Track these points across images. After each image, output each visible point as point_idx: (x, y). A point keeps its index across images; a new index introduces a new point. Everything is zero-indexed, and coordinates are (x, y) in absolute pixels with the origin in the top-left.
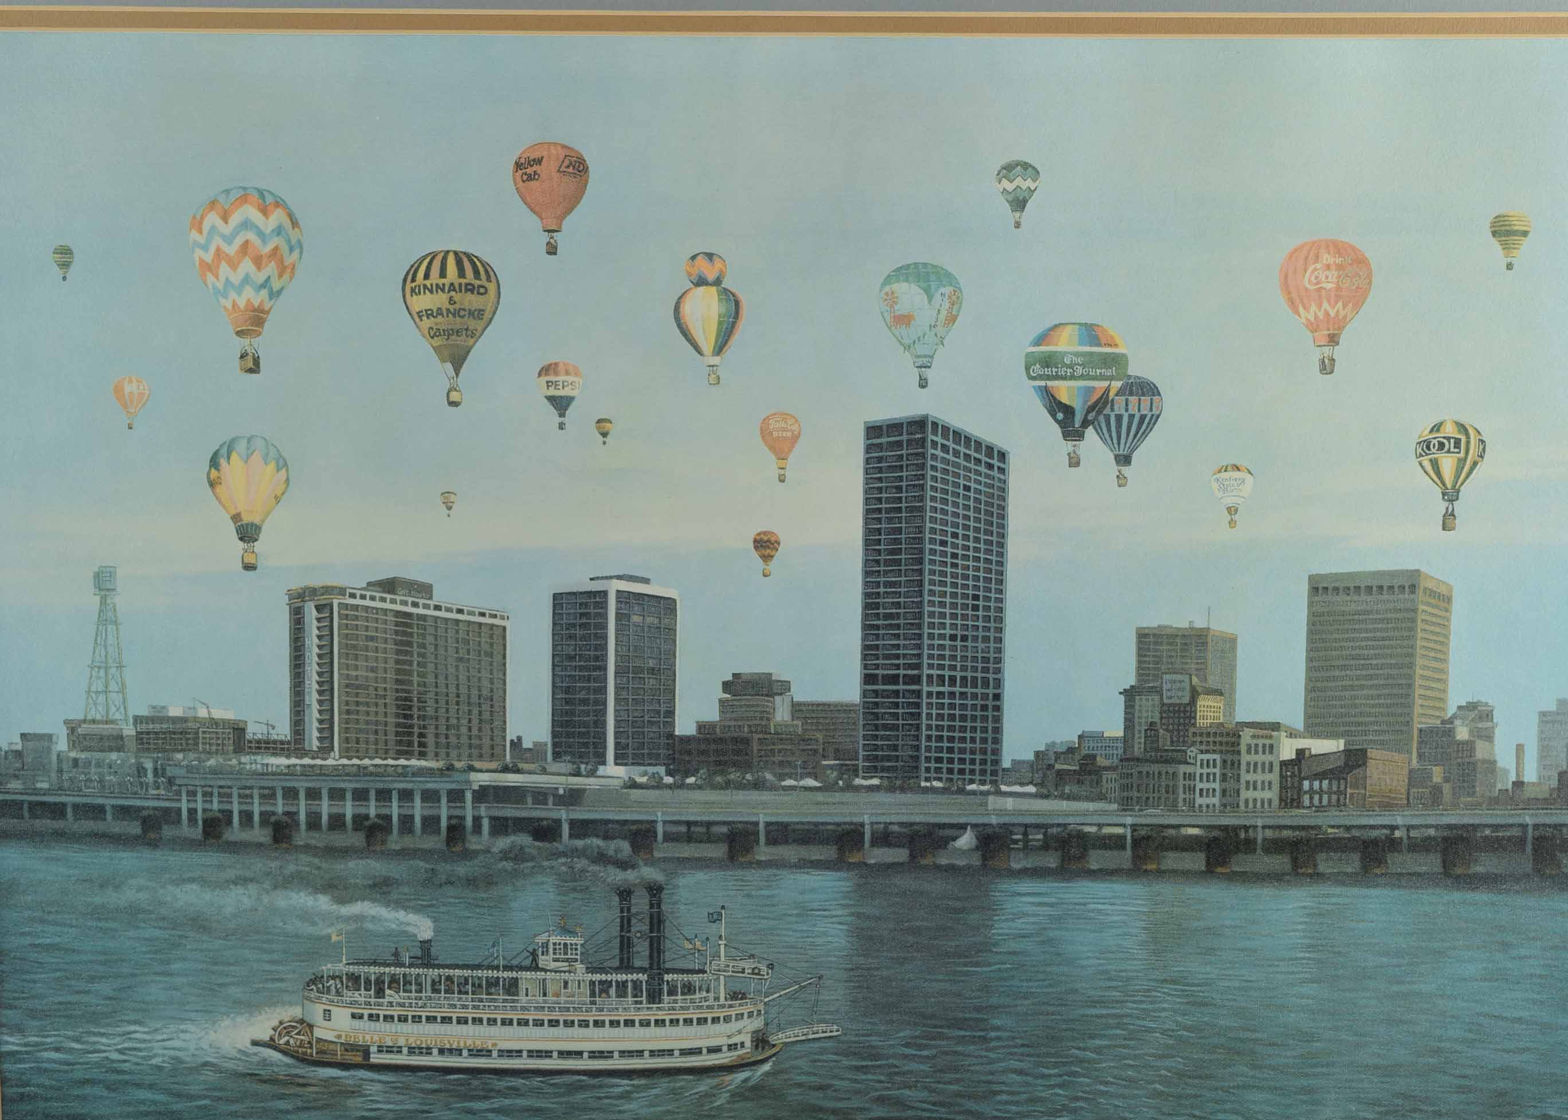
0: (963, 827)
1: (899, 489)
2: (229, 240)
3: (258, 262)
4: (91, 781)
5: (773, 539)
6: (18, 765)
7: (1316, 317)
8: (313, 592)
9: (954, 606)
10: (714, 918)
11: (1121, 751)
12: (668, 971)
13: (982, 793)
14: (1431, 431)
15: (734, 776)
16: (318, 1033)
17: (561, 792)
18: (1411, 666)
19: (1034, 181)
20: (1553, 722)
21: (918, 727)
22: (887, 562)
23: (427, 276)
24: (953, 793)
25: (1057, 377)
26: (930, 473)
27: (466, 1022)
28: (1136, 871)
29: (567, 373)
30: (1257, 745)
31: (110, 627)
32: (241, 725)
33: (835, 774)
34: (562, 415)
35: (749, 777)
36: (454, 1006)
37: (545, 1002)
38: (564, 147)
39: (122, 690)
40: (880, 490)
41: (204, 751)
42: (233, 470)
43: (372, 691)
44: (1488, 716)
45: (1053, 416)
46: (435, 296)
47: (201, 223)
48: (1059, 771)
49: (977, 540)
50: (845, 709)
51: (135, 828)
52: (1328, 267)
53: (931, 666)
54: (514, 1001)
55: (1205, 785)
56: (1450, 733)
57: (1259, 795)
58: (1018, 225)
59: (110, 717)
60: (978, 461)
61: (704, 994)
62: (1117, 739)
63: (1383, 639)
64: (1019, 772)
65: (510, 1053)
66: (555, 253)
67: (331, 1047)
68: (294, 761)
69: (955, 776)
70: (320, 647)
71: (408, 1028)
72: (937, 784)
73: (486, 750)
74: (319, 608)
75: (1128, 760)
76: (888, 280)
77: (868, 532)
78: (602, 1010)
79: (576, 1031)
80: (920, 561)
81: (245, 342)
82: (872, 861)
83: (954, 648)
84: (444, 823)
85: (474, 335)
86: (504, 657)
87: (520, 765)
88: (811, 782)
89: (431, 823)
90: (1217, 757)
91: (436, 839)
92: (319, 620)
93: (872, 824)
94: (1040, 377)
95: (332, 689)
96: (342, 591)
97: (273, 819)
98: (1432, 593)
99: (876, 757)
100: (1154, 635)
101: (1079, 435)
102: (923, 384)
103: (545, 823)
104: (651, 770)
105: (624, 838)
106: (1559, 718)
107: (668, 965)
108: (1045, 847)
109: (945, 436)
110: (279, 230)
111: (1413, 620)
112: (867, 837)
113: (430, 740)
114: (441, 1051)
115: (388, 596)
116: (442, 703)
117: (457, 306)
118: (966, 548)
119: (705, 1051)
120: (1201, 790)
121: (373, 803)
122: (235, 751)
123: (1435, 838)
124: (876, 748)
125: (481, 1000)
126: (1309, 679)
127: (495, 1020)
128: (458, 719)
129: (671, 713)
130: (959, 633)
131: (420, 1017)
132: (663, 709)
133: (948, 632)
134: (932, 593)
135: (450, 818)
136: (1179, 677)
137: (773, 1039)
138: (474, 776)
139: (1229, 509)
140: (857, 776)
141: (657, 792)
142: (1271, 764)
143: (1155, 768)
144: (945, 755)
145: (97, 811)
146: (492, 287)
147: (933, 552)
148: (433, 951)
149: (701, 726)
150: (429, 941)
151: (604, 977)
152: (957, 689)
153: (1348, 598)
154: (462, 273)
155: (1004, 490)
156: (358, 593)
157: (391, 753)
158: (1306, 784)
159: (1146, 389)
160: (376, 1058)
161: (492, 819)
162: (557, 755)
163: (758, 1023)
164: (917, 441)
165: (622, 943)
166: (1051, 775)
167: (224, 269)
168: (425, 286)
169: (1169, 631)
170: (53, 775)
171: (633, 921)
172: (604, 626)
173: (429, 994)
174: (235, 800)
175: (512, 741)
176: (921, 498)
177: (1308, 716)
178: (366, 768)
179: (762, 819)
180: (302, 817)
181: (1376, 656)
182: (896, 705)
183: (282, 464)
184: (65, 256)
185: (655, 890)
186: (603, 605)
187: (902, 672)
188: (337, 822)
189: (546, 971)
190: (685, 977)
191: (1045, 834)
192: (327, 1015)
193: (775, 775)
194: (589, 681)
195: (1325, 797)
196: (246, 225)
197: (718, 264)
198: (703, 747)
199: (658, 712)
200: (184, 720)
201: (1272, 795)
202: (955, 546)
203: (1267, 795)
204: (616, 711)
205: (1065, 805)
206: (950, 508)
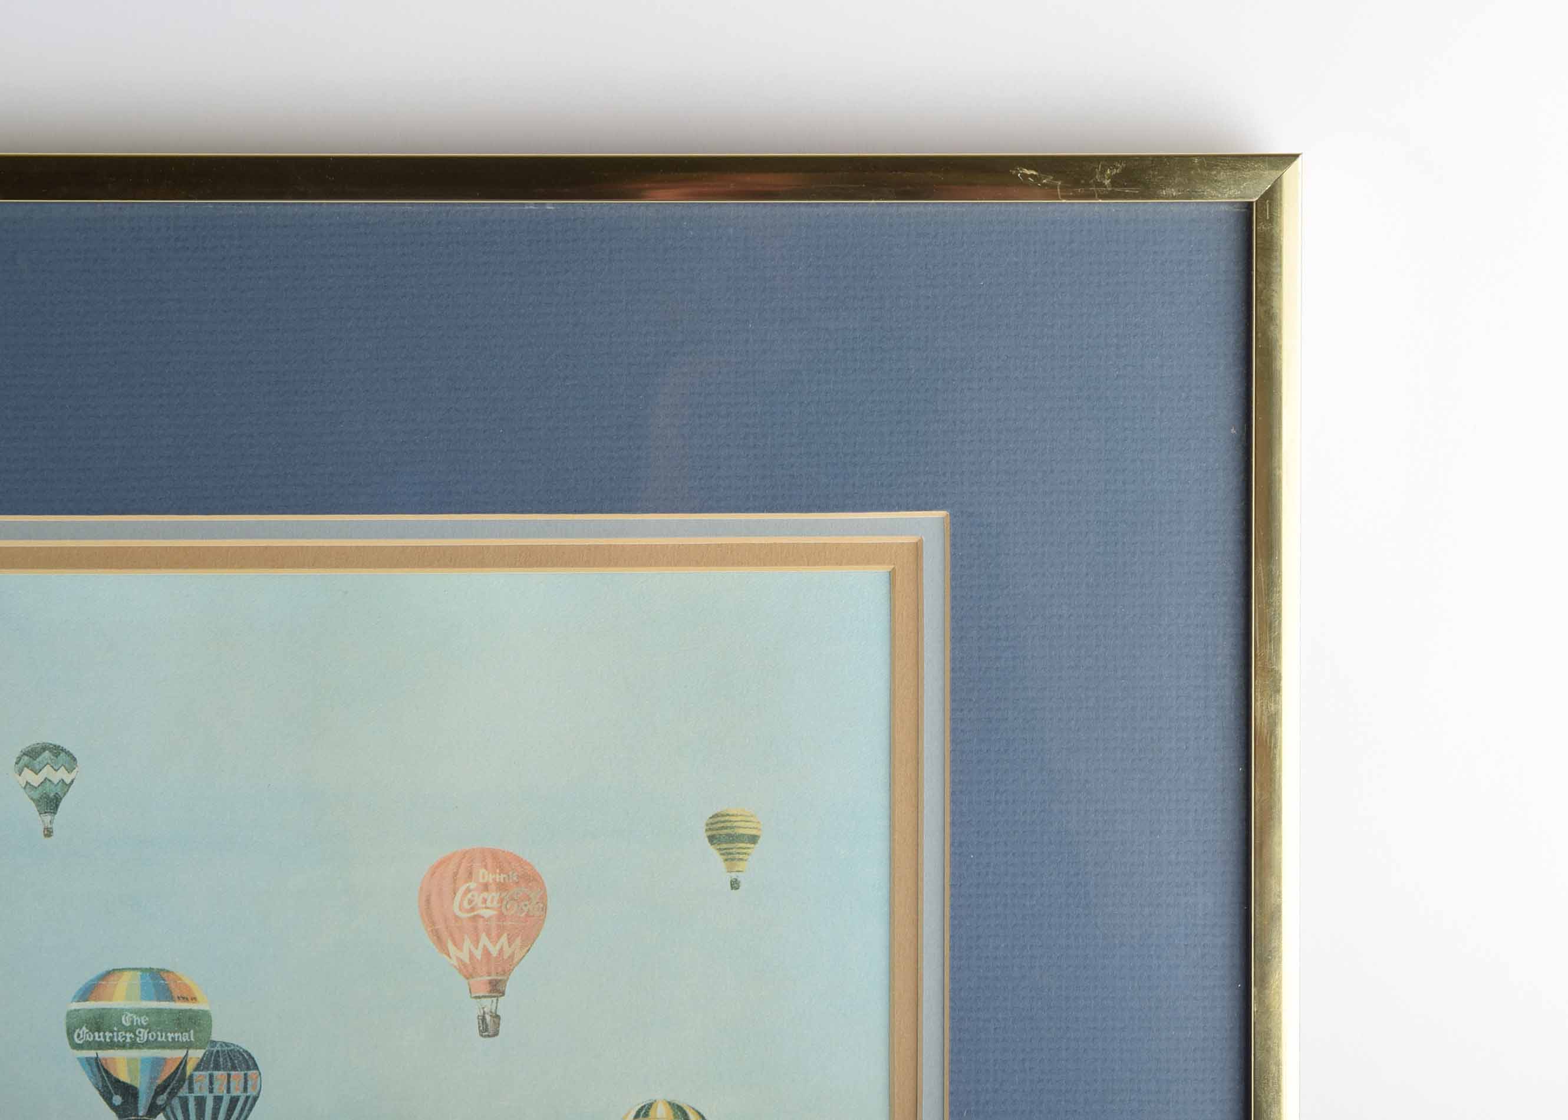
7: (472, 956)
14: (637, 1116)
19: (70, 770)
25: (112, 1045)
45: (108, 1099)
52: (486, 887)
58: (48, 833)
94: (88, 1045)
159: (236, 1060)
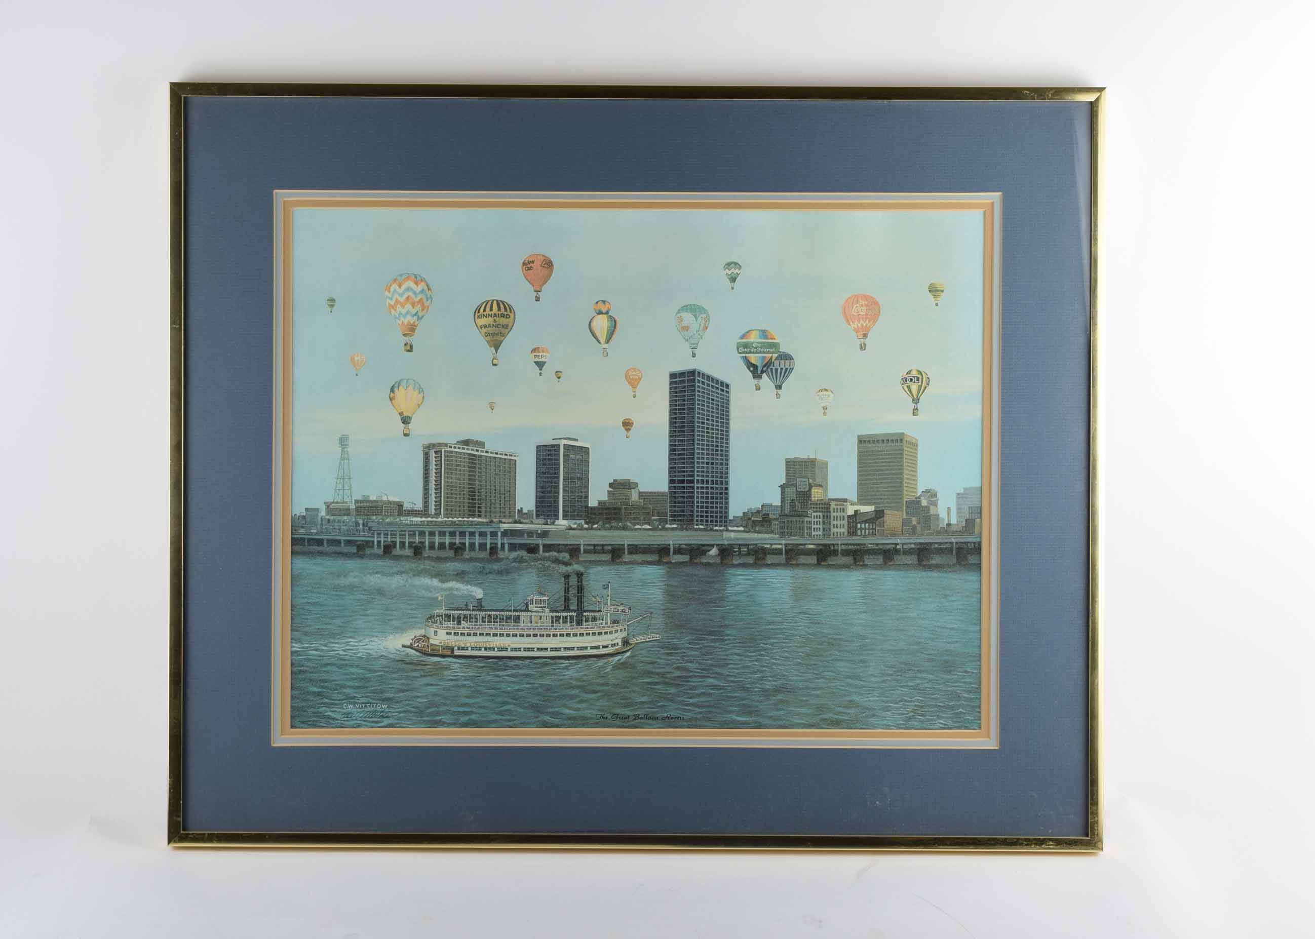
0: (712, 546)
1: (684, 400)
2: (401, 295)
3: (413, 305)
4: (335, 529)
5: (631, 422)
6: (304, 522)
7: (858, 326)
8: (434, 445)
9: (708, 450)
10: (605, 587)
11: (780, 512)
12: (586, 611)
13: (721, 530)
14: (907, 374)
15: (614, 524)
16: (432, 641)
17: (539, 532)
18: (902, 474)
19: (739, 270)
20: (962, 497)
21: (693, 502)
22: (679, 431)
23: (484, 311)
24: (708, 531)
25: (750, 353)
26: (697, 393)
27: (497, 636)
28: (787, 564)
29: (543, 352)
30: (837, 509)
31: (345, 461)
32: (402, 504)
33: (657, 523)
34: (541, 370)
35: (620, 524)
36: (492, 628)
37: (531, 626)
38: (543, 256)
39: (350, 489)
40: (676, 401)
41: (385, 515)
42: (400, 393)
43: (458, 489)
44: (935, 495)
45: (749, 369)
46: (488, 319)
47: (389, 288)
48: (753, 521)
49: (717, 422)
50: (661, 494)
51: (354, 550)
52: (862, 305)
53: (698, 476)
54: (518, 626)
55: (816, 526)
56: (919, 503)
57: (839, 530)
59: (345, 500)
60: (717, 388)
61: (601, 621)
62: (777, 507)
63: (889, 462)
64: (737, 521)
65: (515, 649)
66: (539, 301)
67: (437, 647)
68: (424, 519)
69: (709, 523)
70: (436, 469)
71: (472, 638)
72: (701, 527)
73: (507, 514)
74: (436, 452)
75: (782, 515)
76: (679, 312)
77: (671, 418)
78: (556, 629)
79: (545, 639)
80: (693, 431)
81: (407, 339)
82: (673, 561)
83: (708, 468)
84: (488, 546)
85: (504, 335)
86: (515, 473)
87: (522, 520)
88: (647, 527)
89: (483, 546)
90: (821, 514)
91: (484, 553)
92: (436, 457)
93: (673, 544)
94: (743, 353)
95: (441, 488)
96: (446, 445)
97: (414, 545)
98: (910, 443)
99: (675, 515)
100: (794, 462)
101: (760, 377)
102: (694, 355)
103: (532, 546)
104: (578, 522)
105: (566, 552)
106: (964, 496)
107: (585, 609)
108: (748, 554)
109: (703, 377)
110: (422, 291)
111: (902, 454)
112: (672, 550)
113: (483, 509)
114: (486, 649)
115: (466, 447)
116: (488, 493)
117: (497, 323)
118: (713, 425)
119: (601, 647)
120: (814, 529)
121: (458, 537)
122: (398, 515)
123: (913, 549)
124: (675, 511)
125: (503, 625)
126: (859, 480)
127: (509, 634)
128: (495, 500)
129: (587, 497)
130: (710, 461)
131: (477, 633)
132: (583, 495)
133: (705, 461)
134: (698, 444)
135: (491, 544)
136: (803, 480)
137: (631, 641)
138: (502, 525)
139: (823, 408)
140: (667, 523)
141: (580, 531)
142: (844, 517)
143: (794, 519)
144: (704, 514)
145: (338, 542)
146: (512, 315)
147: (699, 427)
148: (483, 604)
149: (600, 503)
150: (481, 599)
151: (557, 614)
152: (709, 485)
153: (874, 445)
154: (499, 309)
155: (728, 400)
156: (453, 446)
157: (466, 516)
158: (859, 525)
159: (787, 357)
160: (457, 653)
161: (510, 544)
162: (538, 516)
163: (624, 634)
164: (691, 379)
165: (565, 599)
166: (750, 523)
167: (399, 308)
168: (483, 315)
169: (799, 460)
170: (319, 527)
171: (570, 589)
172: (558, 460)
173: (481, 623)
174: (398, 536)
175: (518, 510)
176: (693, 404)
177: (859, 496)
178: (455, 522)
179: (626, 543)
180: (427, 544)
181: (887, 470)
182: (684, 493)
183: (421, 391)
184: (332, 302)
185: (580, 575)
186: (558, 450)
187: (686, 478)
188: (442, 546)
189: (532, 612)
190: (593, 614)
191: (748, 548)
192: (436, 633)
193: (631, 523)
194: (552, 483)
195: (867, 531)
196: (409, 289)
197: (607, 305)
198: (600, 512)
199: (582, 496)
200: (377, 501)
201: (844, 530)
202: (708, 424)
203: (842, 530)
204: (563, 496)
205: (756, 535)
206: (705, 408)
